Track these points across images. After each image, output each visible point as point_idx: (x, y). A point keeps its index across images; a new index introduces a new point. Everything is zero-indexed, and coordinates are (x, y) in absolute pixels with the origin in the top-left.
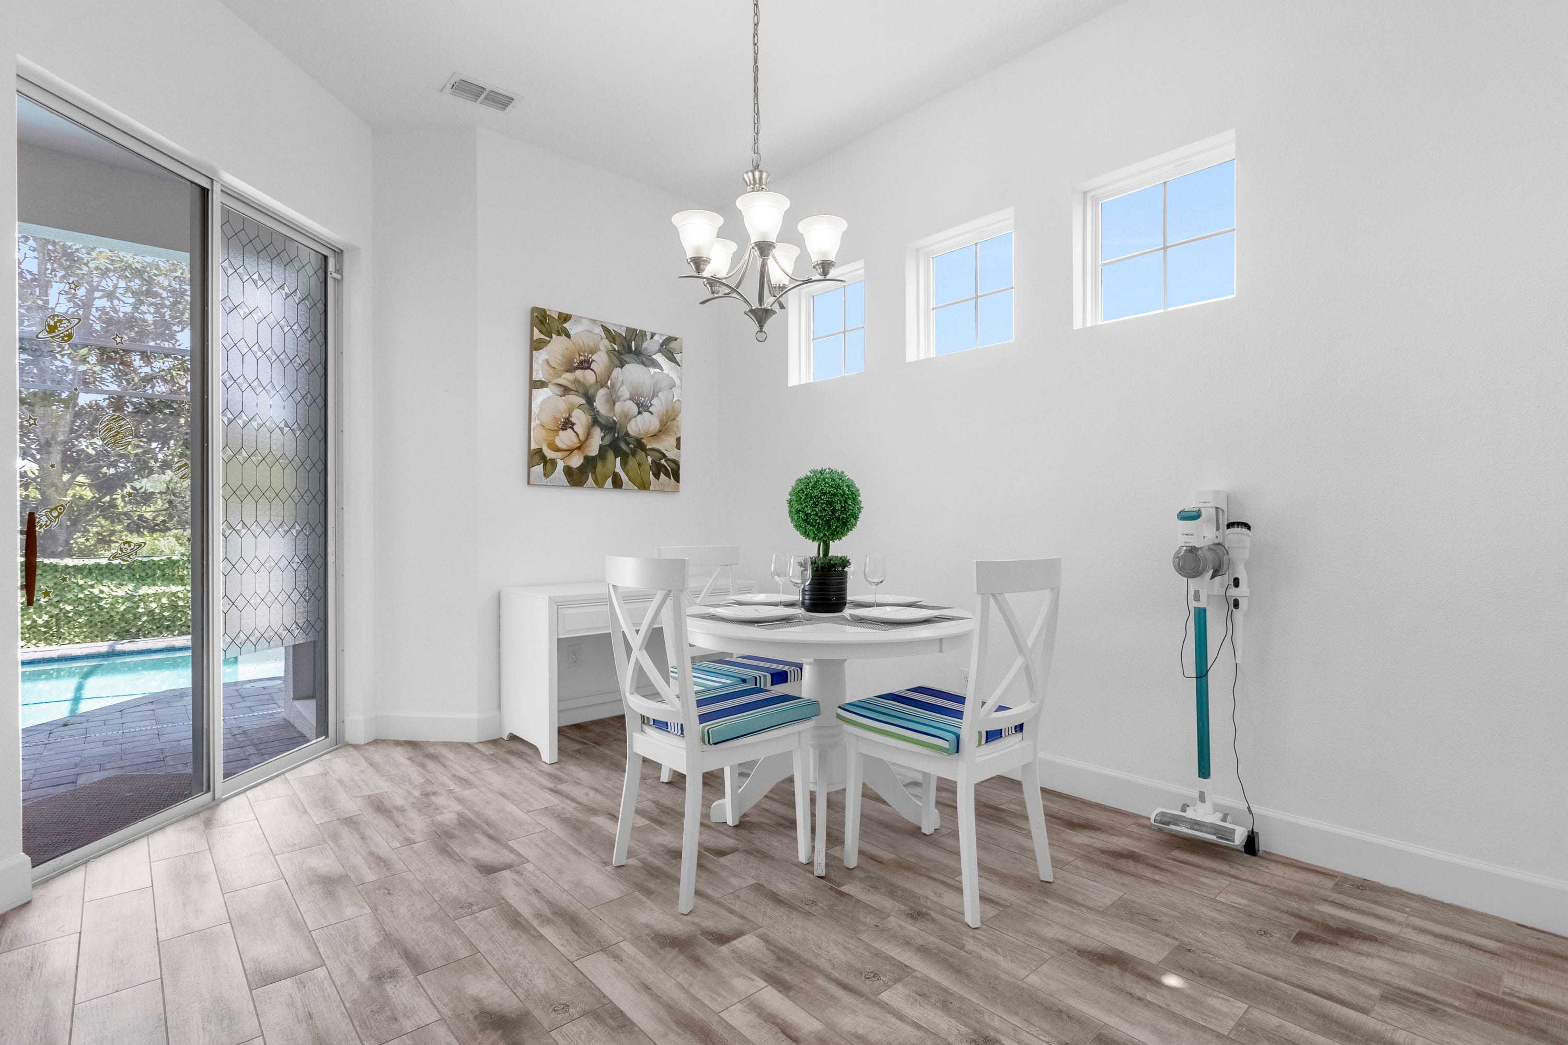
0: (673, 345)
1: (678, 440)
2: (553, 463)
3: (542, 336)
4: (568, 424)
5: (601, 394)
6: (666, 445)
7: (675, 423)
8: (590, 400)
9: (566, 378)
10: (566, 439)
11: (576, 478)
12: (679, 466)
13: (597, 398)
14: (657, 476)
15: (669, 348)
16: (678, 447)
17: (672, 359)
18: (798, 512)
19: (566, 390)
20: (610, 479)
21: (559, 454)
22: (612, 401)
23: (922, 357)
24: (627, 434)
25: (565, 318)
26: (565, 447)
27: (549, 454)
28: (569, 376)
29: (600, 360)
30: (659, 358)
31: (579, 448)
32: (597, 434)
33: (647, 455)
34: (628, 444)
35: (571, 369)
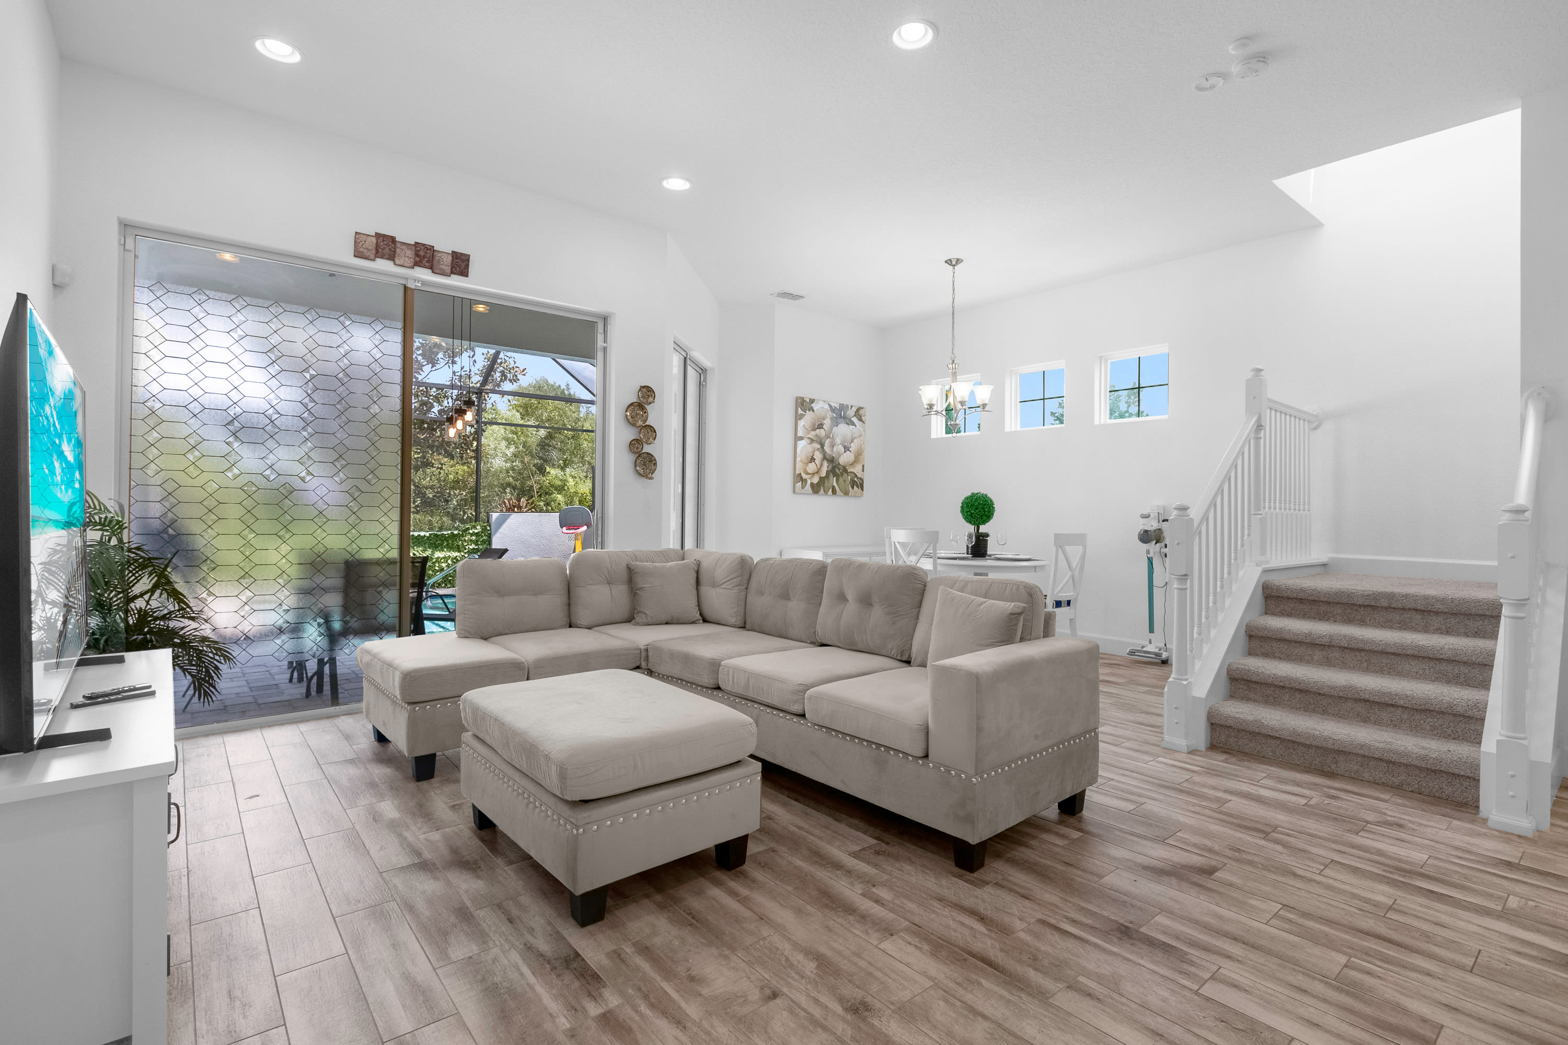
0: (861, 412)
1: (863, 466)
2: (806, 481)
3: (802, 412)
4: (812, 460)
5: (827, 443)
6: (857, 470)
7: (861, 456)
8: (822, 445)
9: (812, 434)
10: (812, 467)
11: (816, 489)
12: (863, 481)
13: (826, 444)
14: (853, 488)
15: (858, 414)
16: (863, 471)
17: (861, 420)
18: (967, 512)
19: (812, 441)
20: (831, 490)
21: (809, 476)
22: (832, 446)
23: (1013, 430)
24: (839, 464)
25: (812, 401)
26: (811, 472)
27: (804, 476)
28: (813, 433)
29: (827, 423)
30: (855, 420)
31: (817, 473)
32: (825, 464)
33: (848, 475)
34: (839, 469)
35: (814, 430)
